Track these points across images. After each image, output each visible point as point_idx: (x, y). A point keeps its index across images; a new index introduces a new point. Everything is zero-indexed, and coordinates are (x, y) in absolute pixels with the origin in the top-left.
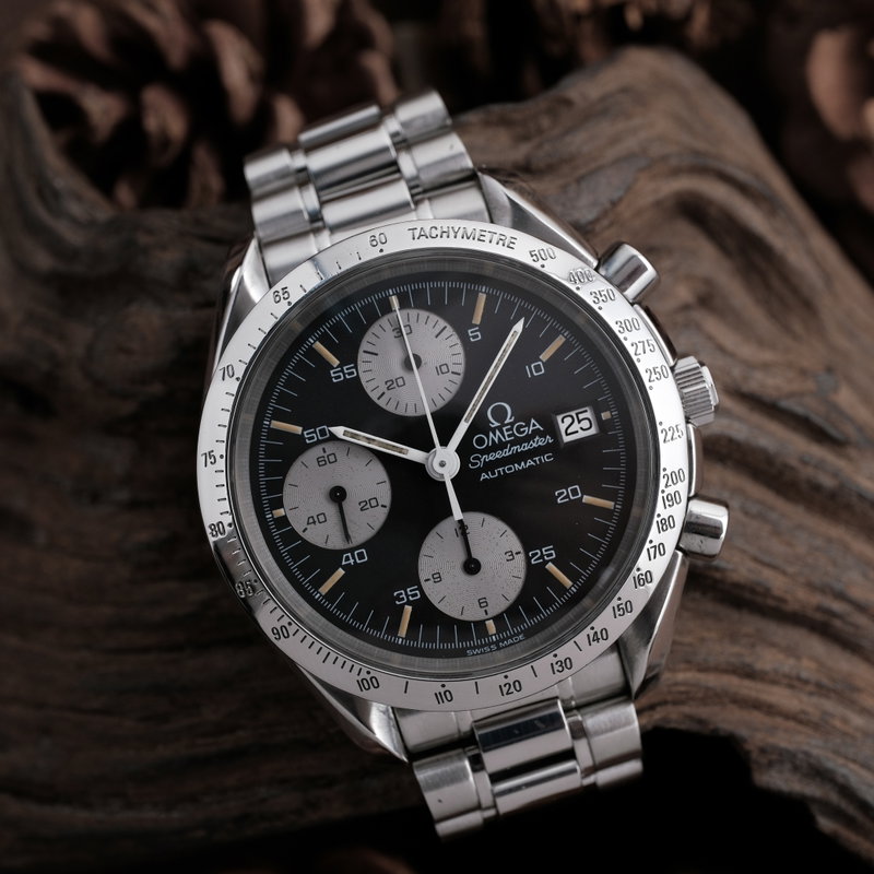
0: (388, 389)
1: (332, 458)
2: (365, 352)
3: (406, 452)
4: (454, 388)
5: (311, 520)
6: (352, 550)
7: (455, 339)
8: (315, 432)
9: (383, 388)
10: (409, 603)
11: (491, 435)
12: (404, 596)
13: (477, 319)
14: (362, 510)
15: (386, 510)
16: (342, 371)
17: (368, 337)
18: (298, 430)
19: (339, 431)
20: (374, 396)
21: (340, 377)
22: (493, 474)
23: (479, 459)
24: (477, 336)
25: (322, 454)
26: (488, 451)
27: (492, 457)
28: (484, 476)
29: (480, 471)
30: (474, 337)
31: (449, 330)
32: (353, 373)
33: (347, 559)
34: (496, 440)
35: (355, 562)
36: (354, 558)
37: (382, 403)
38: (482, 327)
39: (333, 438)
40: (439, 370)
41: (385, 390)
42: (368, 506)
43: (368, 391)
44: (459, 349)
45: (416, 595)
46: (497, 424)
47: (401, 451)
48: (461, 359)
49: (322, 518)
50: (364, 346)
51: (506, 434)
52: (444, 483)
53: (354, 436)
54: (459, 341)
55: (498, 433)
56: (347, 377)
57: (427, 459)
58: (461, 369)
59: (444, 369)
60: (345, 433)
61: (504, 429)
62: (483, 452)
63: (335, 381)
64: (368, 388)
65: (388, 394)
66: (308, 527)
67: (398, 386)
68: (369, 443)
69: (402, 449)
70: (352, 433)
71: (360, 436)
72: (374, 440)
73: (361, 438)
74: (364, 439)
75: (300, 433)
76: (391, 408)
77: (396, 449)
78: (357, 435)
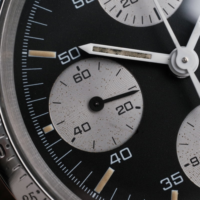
0: (124, 7)
1: (86, 74)
5: (77, 131)
6: (117, 150)
8: (68, 54)
9: (120, 6)
10: (175, 187)
12: (169, 182)
14: (119, 114)
15: (141, 111)
18: (53, 54)
19: (89, 48)
20: (112, 15)
21: (81, 3)
25: (77, 72)
33: (114, 158)
35: (122, 160)
36: (120, 156)
37: (121, 19)
39: (85, 56)
41: (122, 8)
42: (124, 110)
43: (107, 11)
45: (179, 180)
47: (145, 56)
49: (86, 127)
52: (189, 77)
53: (102, 50)
56: (88, 2)
57: (170, 59)
60: (95, 49)
63: (77, 7)
64: (107, 8)
65: (125, 11)
66: (76, 136)
67: (132, 3)
68: (117, 54)
69: (146, 54)
70: (100, 48)
71: (107, 49)
72: (120, 51)
73: (108, 51)
74: (112, 51)
75: (55, 57)
76: (129, 22)
77: (141, 55)
78: (105, 49)
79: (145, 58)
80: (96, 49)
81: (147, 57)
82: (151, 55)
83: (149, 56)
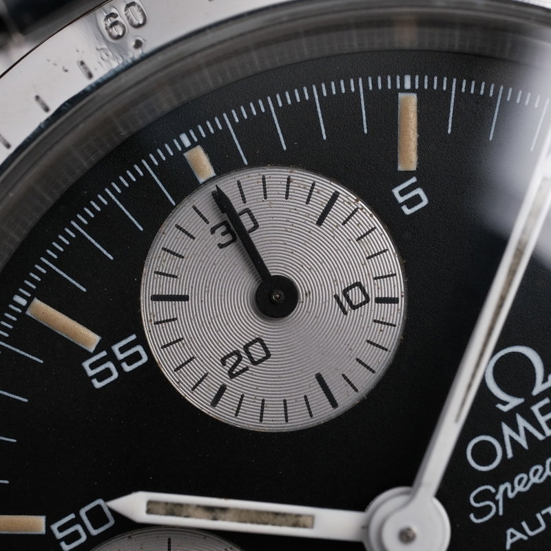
0: (232, 375)
2: (156, 298)
3: (310, 522)
4: (391, 338)
7: (367, 218)
8: (78, 520)
9: (220, 375)
11: (507, 431)
13: (409, 159)
16: (111, 357)
17: (156, 260)
18: (36, 524)
19: (135, 505)
20: (200, 400)
21: (108, 373)
22: (534, 525)
23: (490, 496)
24: (417, 199)
26: (508, 471)
27: (520, 485)
28: (513, 536)
29: (500, 525)
30: (411, 203)
31: (348, 200)
32: (137, 356)
34: (522, 441)
37: (223, 413)
38: (424, 175)
39: (125, 525)
40: (345, 302)
41: (226, 380)
43: (184, 391)
44: (382, 239)
46: (514, 402)
47: (296, 521)
48: (391, 262)
50: (150, 285)
51: (542, 420)
53: (174, 509)
54: (375, 222)
55: (522, 422)
56: (127, 368)
57: (366, 527)
58: (396, 287)
59: (357, 297)
60: (151, 507)
61: (535, 409)
62: (496, 478)
63: (98, 385)
64: (182, 384)
65: (235, 387)
67: (255, 363)
68: (215, 519)
69: (298, 516)
70: (166, 503)
71: (188, 505)
72: (224, 509)
73: (191, 511)
74: (201, 512)
75: (43, 531)
76: (248, 420)
77: (283, 519)
78: (180, 505)
79: (296, 525)
80: (155, 507)
81: (301, 524)
82: (312, 517)
83: (309, 521)
